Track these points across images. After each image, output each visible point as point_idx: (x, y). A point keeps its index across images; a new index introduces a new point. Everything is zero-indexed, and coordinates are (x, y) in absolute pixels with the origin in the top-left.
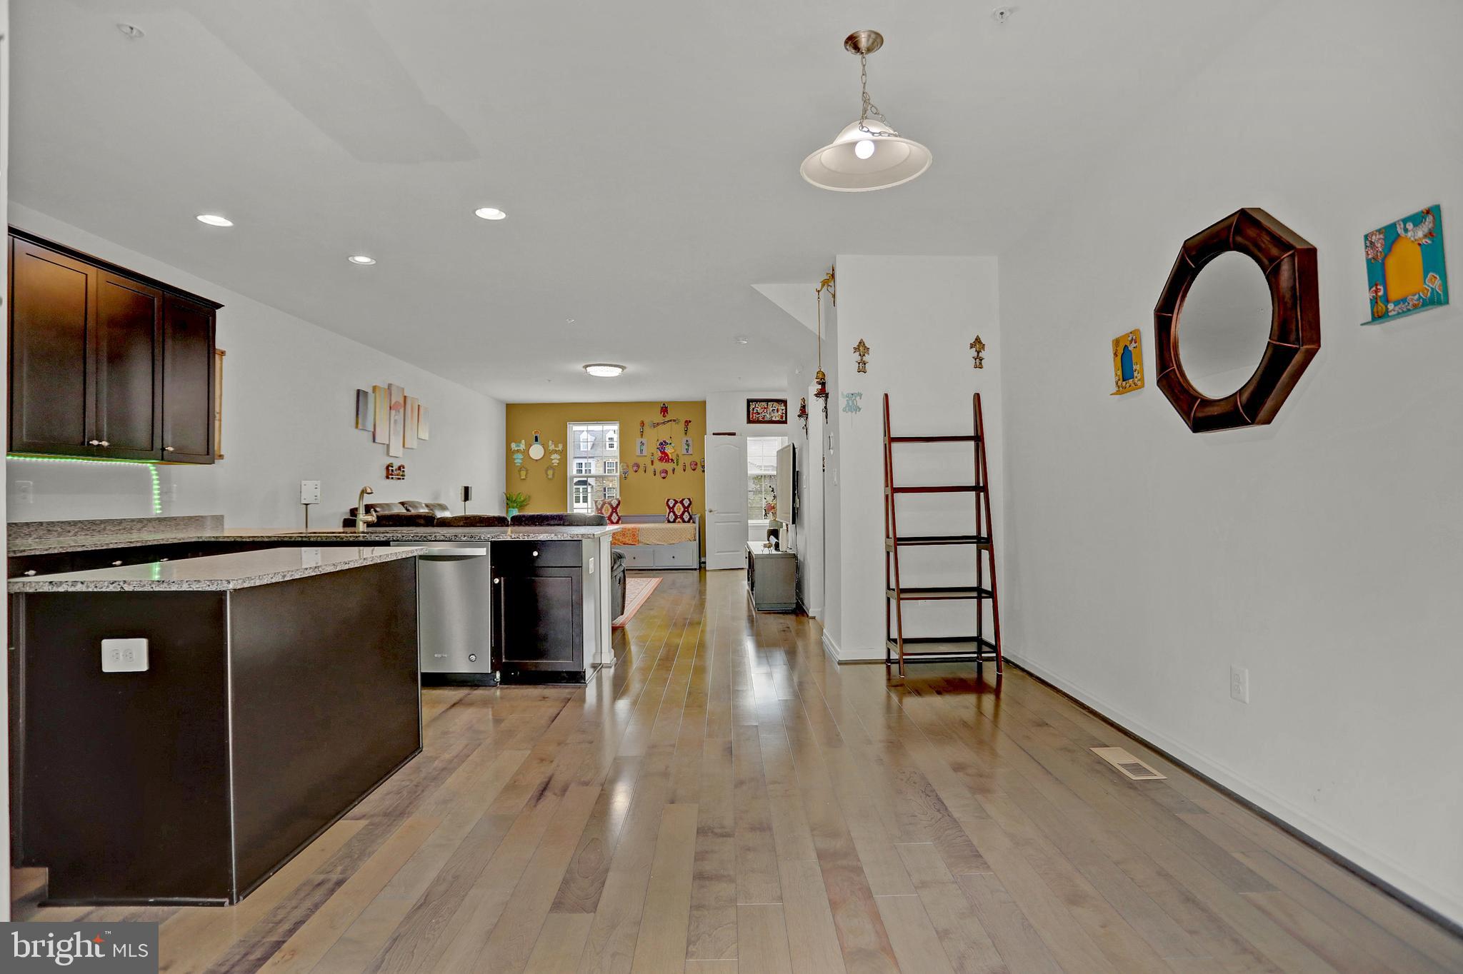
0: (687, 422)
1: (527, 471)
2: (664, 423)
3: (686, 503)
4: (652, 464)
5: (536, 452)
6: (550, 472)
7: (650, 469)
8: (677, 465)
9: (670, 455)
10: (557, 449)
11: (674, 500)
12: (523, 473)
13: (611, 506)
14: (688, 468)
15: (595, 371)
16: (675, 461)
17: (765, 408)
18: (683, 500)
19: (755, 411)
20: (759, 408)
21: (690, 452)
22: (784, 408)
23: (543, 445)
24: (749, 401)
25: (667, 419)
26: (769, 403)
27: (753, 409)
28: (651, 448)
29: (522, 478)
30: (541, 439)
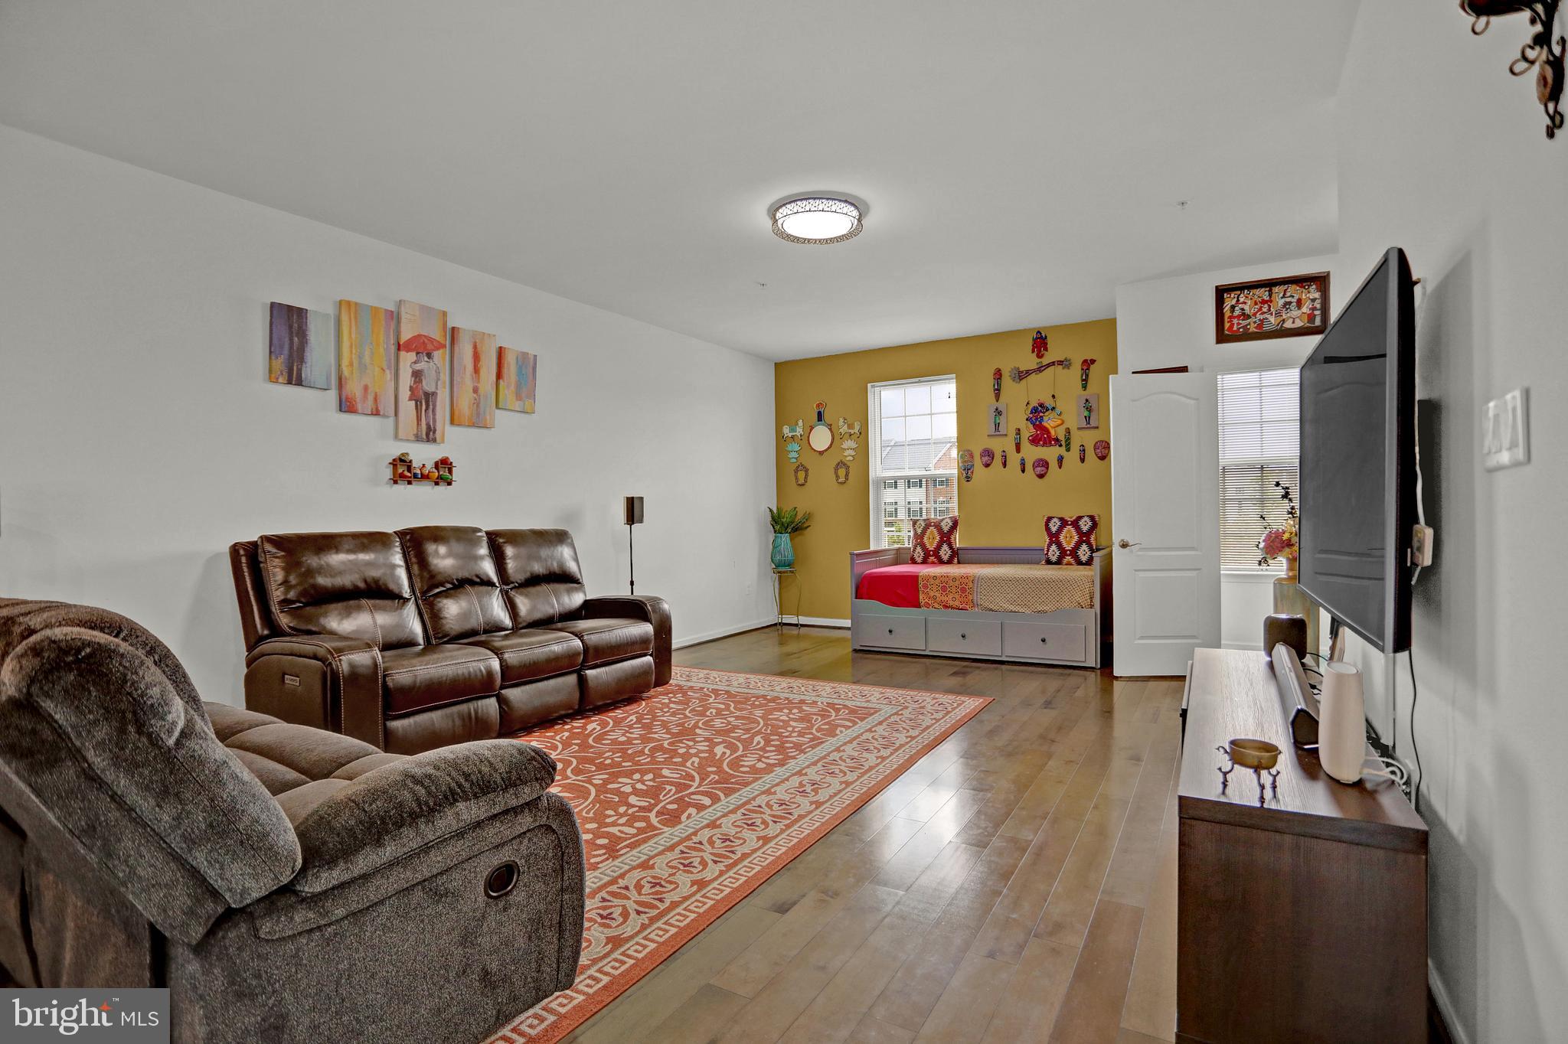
0: (1088, 364)
1: (807, 471)
2: (1040, 369)
3: (1085, 525)
4: (1018, 450)
5: (821, 438)
6: (842, 472)
7: (1014, 459)
8: (1068, 450)
9: (1053, 432)
10: (852, 432)
11: (1061, 519)
12: (801, 475)
14: (1090, 454)
16: (1063, 443)
17: (1264, 302)
18: (1080, 518)
19: (1237, 312)
20: (1247, 303)
21: (1093, 423)
22: (1317, 295)
23: (830, 427)
24: (1221, 292)
25: (1045, 361)
26: (1276, 289)
27: (1233, 307)
28: (1018, 419)
29: (800, 483)
30: (827, 416)
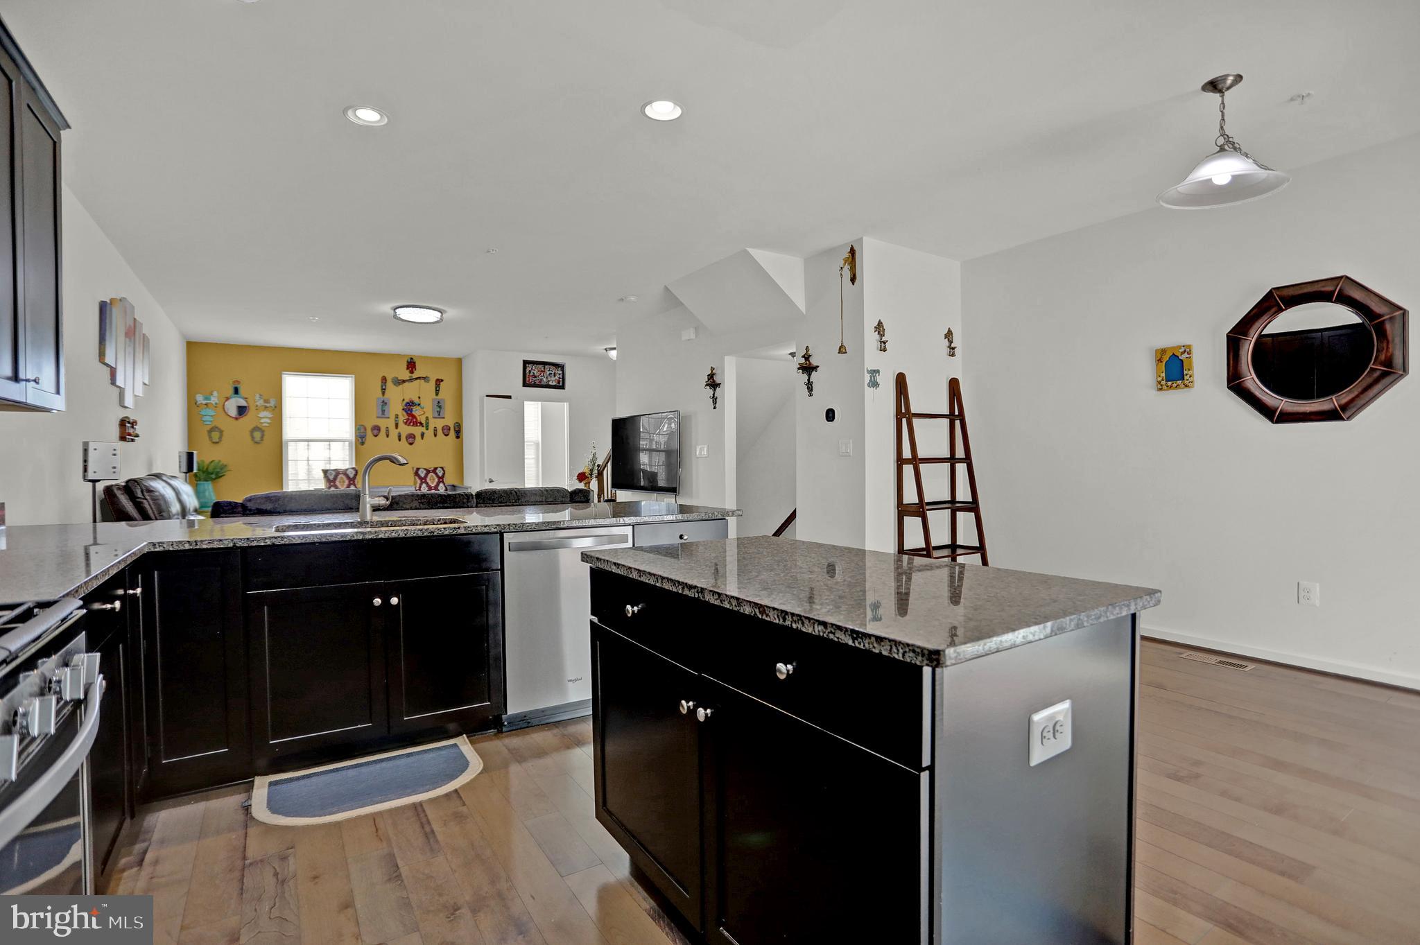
0: (439, 381)
1: (222, 432)
2: (411, 380)
3: (440, 473)
4: (397, 427)
6: (257, 435)
7: (394, 433)
8: (427, 429)
9: (419, 419)
10: (268, 405)
11: (425, 469)
12: (216, 435)
13: (348, 477)
14: (440, 432)
15: (404, 314)
16: (424, 425)
17: (542, 371)
18: (436, 469)
19: (531, 374)
20: (535, 370)
21: (442, 415)
22: (561, 372)
23: (247, 400)
24: (526, 363)
25: (414, 376)
26: (546, 367)
27: (530, 371)
28: (396, 408)
29: (214, 441)
30: (241, 391)
